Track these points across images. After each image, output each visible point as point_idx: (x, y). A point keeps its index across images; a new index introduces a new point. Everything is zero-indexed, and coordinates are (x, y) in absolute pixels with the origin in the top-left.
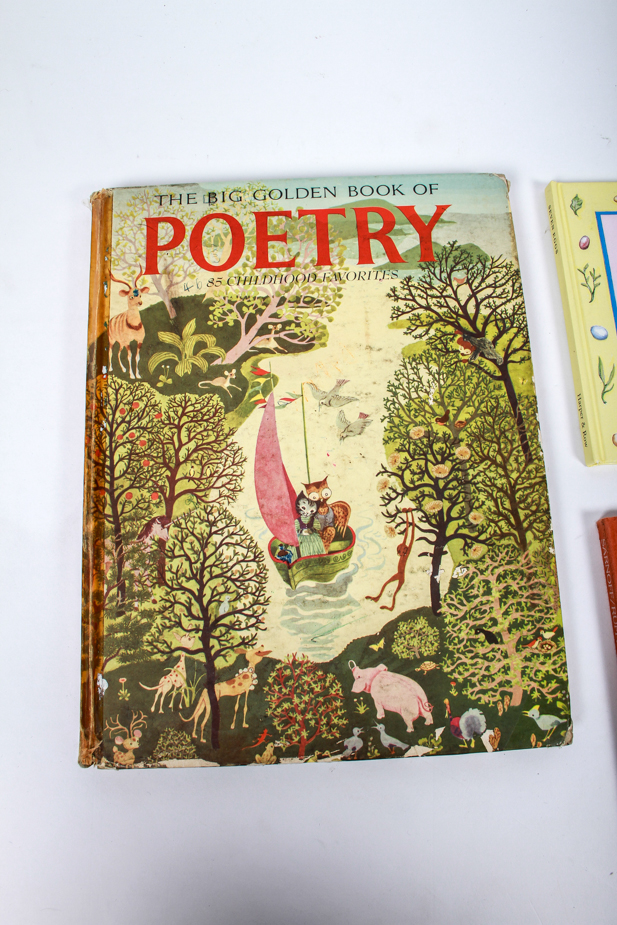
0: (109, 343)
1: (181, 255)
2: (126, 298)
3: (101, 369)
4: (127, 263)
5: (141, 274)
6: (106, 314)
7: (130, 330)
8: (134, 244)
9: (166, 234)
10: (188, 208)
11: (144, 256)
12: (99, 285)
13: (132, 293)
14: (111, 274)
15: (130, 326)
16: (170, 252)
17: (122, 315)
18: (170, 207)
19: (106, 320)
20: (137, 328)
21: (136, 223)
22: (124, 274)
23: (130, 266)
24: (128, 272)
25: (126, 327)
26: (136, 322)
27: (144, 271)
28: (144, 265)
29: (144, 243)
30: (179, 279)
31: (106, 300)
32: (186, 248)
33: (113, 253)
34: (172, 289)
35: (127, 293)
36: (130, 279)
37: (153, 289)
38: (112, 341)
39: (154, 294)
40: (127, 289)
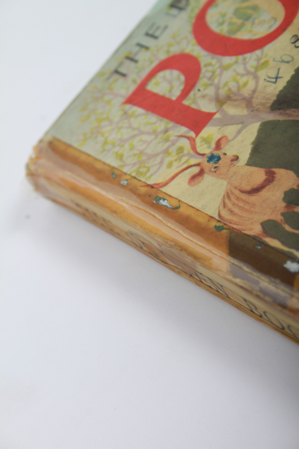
0: (254, 238)
1: (218, 72)
2: (208, 179)
3: (287, 271)
4: (157, 155)
5: (192, 141)
6: (202, 220)
7: (264, 193)
8: (142, 133)
9: (170, 82)
10: (165, 38)
11: (171, 124)
13: (207, 166)
14: (152, 187)
15: (256, 190)
16: (200, 84)
17: (228, 195)
18: (140, 64)
19: (213, 224)
20: (271, 178)
21: (116, 120)
22: (170, 165)
23: (166, 152)
24: (173, 157)
25: (253, 198)
26: (259, 175)
27: (192, 134)
28: (183, 130)
29: (153, 118)
30: (251, 85)
31: (183, 210)
32: (214, 62)
33: (125, 170)
34: (255, 101)
35: (201, 173)
36: (184, 159)
37: (230, 131)
38: (255, 230)
39: (239, 132)
40: (196, 170)
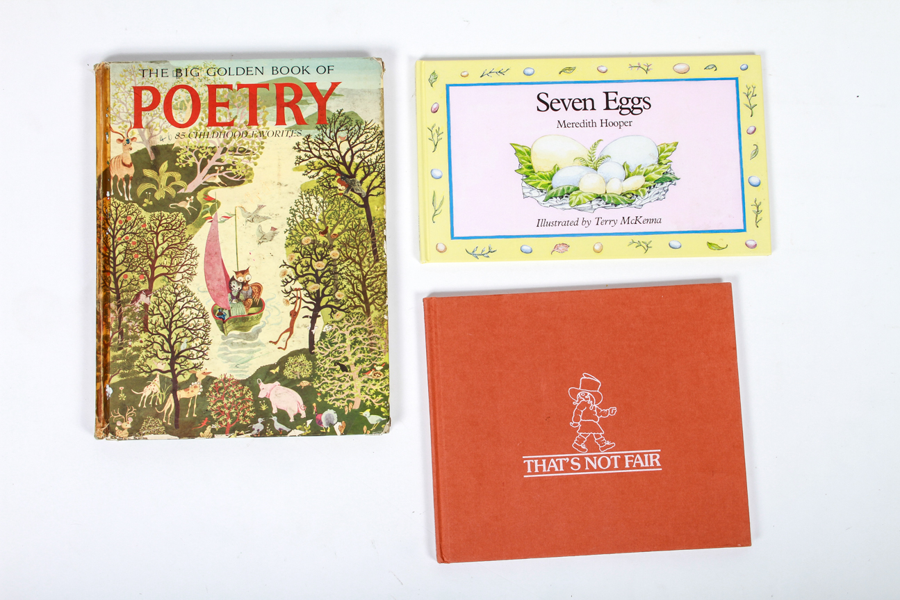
0: (110, 176)
1: (158, 115)
2: (121, 145)
3: (106, 193)
4: (121, 119)
5: (131, 128)
6: (108, 155)
7: (125, 167)
8: (125, 105)
9: (148, 99)
10: (162, 80)
11: (133, 114)
12: (103, 135)
13: (125, 141)
14: (110, 127)
15: (124, 165)
16: (150, 112)
17: (119, 156)
18: (150, 79)
19: (108, 160)
20: (129, 166)
21: (126, 90)
22: (120, 127)
23: (123, 121)
24: (122, 126)
25: (121, 165)
26: (128, 162)
27: (133, 126)
28: (133, 121)
29: (133, 105)
30: (156, 133)
31: (108, 145)
32: (161, 110)
33: (111, 111)
34: (152, 139)
35: (122, 141)
36: (124, 131)
37: (139, 139)
38: (113, 175)
39: (140, 142)
40: (122, 138)
